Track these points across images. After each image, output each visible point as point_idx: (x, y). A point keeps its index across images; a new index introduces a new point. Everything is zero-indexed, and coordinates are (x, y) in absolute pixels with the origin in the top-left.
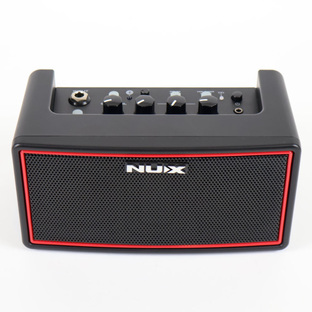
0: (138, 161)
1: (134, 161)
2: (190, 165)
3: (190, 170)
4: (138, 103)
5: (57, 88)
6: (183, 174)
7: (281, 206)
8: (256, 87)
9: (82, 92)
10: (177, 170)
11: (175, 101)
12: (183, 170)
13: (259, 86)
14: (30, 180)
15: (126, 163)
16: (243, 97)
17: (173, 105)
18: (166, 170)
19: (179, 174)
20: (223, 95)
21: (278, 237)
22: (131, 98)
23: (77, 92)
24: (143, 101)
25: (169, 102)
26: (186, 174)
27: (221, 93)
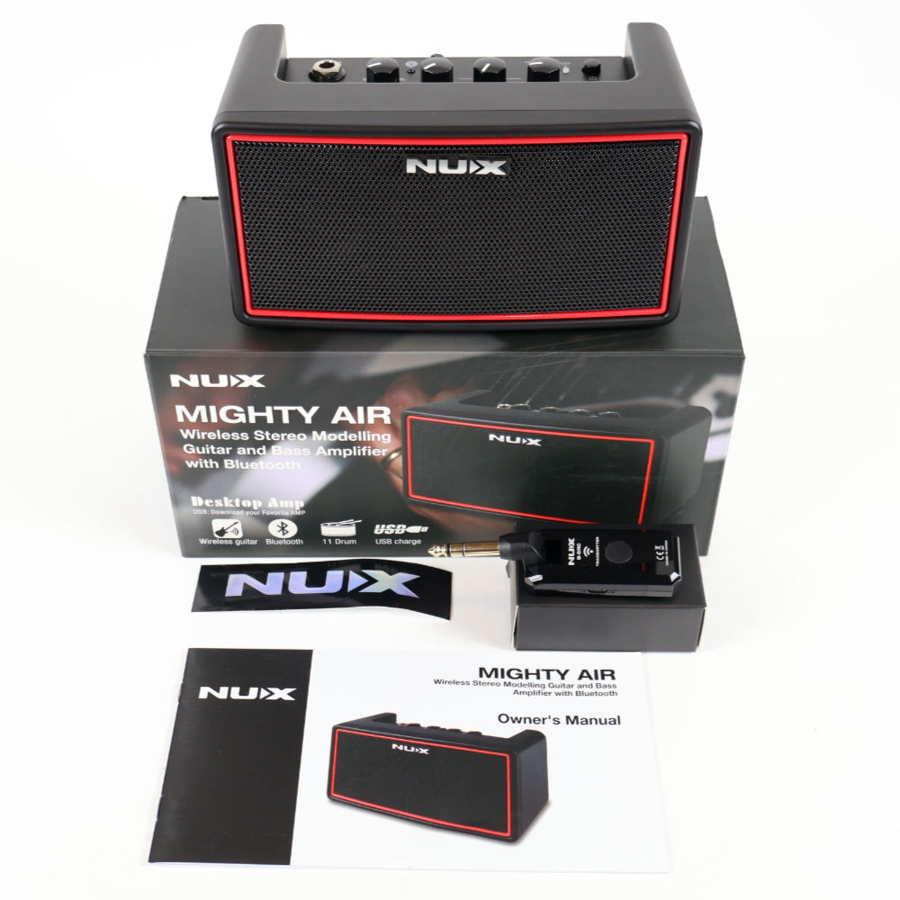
0: (425, 152)
1: (419, 152)
2: (513, 160)
3: (513, 169)
4: (426, 68)
5: (291, 59)
6: (501, 177)
7: (666, 241)
8: (623, 55)
9: (331, 61)
10: (493, 168)
11: (488, 65)
12: (502, 168)
13: (630, 54)
14: (244, 193)
15: (405, 155)
16: (602, 68)
17: (484, 70)
18: (473, 168)
19: (496, 177)
20: (568, 66)
21: (660, 301)
22: (414, 72)
23: (322, 62)
24: (434, 64)
25: (477, 67)
26: (507, 178)
27: (565, 63)
